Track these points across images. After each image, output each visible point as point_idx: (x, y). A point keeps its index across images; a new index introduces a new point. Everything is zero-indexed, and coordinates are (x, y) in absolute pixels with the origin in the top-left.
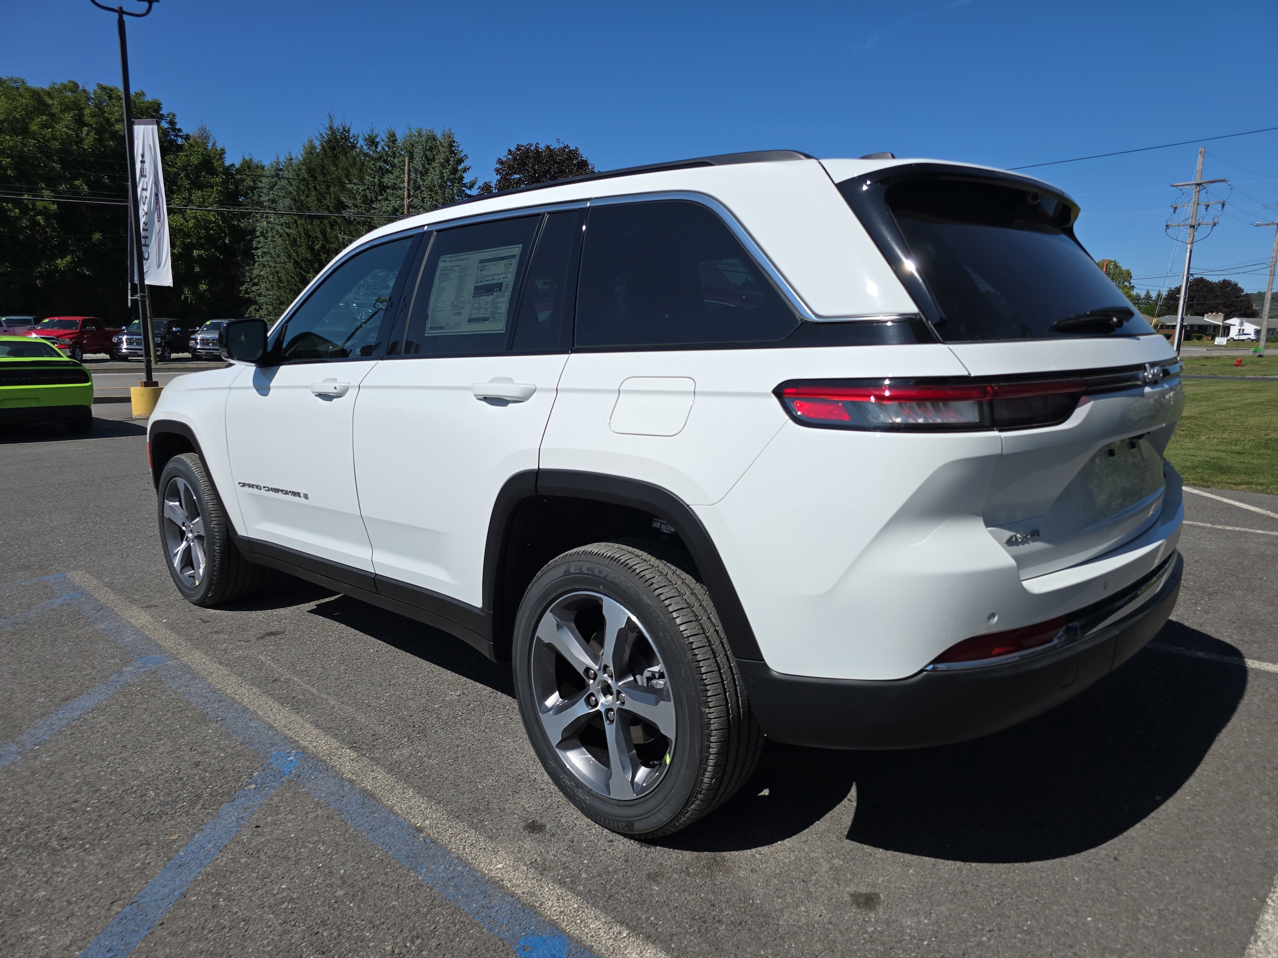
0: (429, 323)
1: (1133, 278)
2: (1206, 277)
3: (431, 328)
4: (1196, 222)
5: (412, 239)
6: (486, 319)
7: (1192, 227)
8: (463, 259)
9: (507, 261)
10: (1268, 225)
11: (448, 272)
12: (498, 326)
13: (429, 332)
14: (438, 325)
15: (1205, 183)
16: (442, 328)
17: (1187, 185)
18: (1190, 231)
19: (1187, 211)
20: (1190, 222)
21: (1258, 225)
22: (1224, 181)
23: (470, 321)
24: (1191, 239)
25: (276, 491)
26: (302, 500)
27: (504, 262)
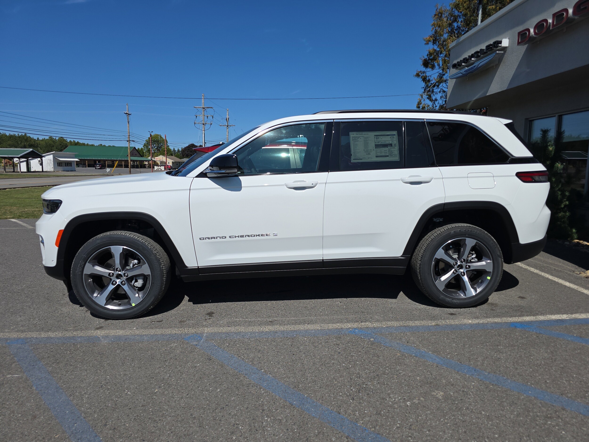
0: (353, 157)
1: (168, 143)
2: (195, 144)
3: (354, 159)
4: (205, 123)
5: (325, 124)
6: (388, 156)
7: (203, 124)
8: (364, 134)
9: (391, 136)
10: (224, 126)
11: (357, 138)
12: (397, 158)
13: (353, 160)
14: (358, 158)
15: (206, 108)
16: (362, 159)
17: (200, 108)
18: (203, 126)
19: (201, 117)
20: (202, 122)
21: (221, 126)
22: (212, 108)
23: (377, 157)
24: (204, 129)
25: (242, 236)
26: (266, 237)
27: (389, 136)
